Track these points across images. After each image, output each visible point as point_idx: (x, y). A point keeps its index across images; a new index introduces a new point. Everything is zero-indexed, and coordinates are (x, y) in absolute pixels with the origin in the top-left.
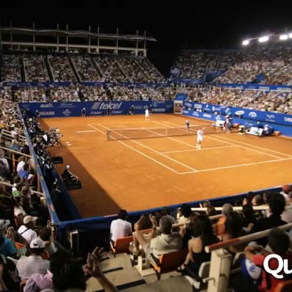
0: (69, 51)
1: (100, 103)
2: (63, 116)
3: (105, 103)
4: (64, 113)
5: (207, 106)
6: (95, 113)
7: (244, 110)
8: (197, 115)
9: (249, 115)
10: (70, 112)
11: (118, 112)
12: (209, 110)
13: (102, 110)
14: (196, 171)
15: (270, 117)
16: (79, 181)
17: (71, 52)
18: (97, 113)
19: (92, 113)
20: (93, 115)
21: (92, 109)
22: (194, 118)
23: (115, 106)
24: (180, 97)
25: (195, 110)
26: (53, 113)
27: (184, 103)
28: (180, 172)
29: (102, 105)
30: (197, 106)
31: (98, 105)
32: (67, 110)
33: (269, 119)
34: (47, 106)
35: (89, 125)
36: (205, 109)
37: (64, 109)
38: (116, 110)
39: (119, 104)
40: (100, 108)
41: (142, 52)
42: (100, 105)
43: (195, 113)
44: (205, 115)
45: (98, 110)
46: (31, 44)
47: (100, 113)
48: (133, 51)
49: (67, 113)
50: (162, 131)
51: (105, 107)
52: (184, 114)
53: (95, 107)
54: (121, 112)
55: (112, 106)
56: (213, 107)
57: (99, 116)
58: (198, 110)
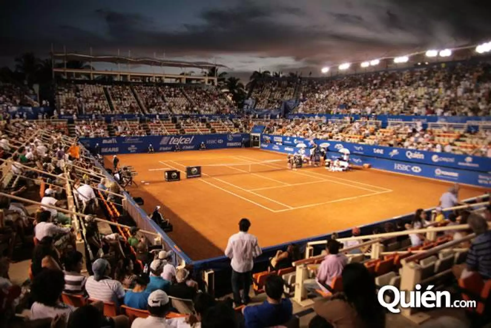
0: (131, 79)
1: (169, 137)
2: (129, 152)
3: (175, 138)
4: (129, 149)
5: (288, 139)
6: (164, 149)
7: (329, 142)
8: (278, 149)
9: (336, 147)
10: (136, 148)
11: (189, 147)
12: (290, 142)
13: (172, 145)
14: (292, 208)
15: (358, 148)
16: (169, 224)
17: (133, 81)
18: (166, 149)
19: (161, 149)
20: (162, 151)
21: (161, 144)
22: (274, 152)
23: (186, 141)
24: (257, 130)
25: (275, 143)
26: (116, 150)
27: (262, 136)
28: (275, 210)
29: (172, 139)
30: (276, 139)
31: (167, 140)
32: (133, 146)
33: (357, 151)
34: (110, 142)
35: (160, 162)
36: (285, 142)
37: (130, 145)
38: (188, 145)
39: (191, 138)
40: (170, 143)
41: (213, 80)
42: (170, 140)
43: (276, 147)
44: (287, 149)
45: (168, 145)
46: (88, 72)
47: (170, 148)
48: (203, 79)
49: (132, 150)
50: (245, 167)
51: (175, 142)
52: (262, 148)
53: (164, 141)
54: (193, 147)
55: (183, 141)
56: (295, 140)
57: (168, 152)
58: (277, 143)
